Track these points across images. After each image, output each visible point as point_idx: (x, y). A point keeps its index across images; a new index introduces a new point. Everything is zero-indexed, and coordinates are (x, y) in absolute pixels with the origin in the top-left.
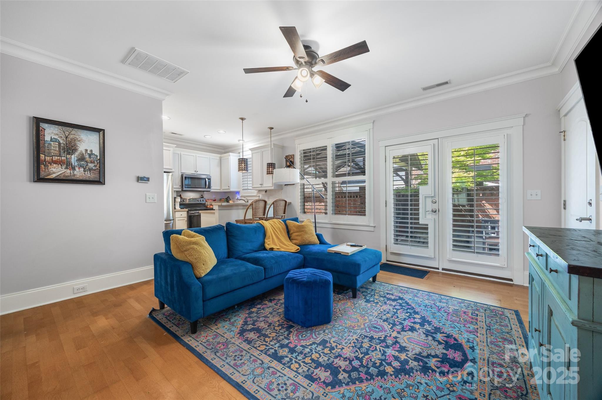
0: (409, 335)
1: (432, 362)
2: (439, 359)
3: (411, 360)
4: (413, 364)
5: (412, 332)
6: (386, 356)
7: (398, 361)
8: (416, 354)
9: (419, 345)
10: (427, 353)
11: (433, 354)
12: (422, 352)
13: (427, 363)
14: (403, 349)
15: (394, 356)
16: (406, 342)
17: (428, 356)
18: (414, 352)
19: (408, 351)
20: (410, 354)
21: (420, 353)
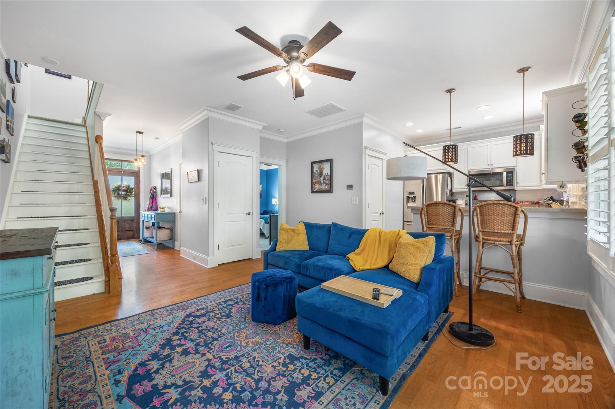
0: (198, 367)
1: (155, 365)
2: (151, 372)
3: (171, 353)
4: (167, 351)
5: (201, 372)
6: (189, 340)
7: (177, 345)
8: (173, 358)
9: (179, 367)
10: (166, 368)
11: (161, 371)
12: (171, 364)
13: (158, 361)
14: (186, 353)
15: (184, 345)
16: (192, 359)
17: (163, 366)
18: (176, 359)
19: (180, 356)
20: (177, 356)
21: (171, 362)
